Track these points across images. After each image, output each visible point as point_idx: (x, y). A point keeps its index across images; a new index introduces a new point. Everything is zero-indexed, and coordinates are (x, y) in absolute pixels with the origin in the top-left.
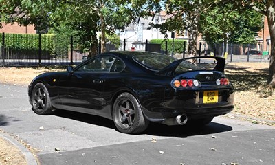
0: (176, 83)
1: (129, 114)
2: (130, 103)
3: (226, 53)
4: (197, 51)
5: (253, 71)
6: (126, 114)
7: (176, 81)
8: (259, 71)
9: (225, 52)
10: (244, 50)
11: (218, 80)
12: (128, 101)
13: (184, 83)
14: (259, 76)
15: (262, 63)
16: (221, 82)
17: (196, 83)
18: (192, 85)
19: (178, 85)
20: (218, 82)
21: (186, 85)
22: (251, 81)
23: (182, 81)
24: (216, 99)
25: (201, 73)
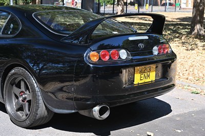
0: (93, 56)
1: (25, 99)
2: (25, 83)
3: (148, 5)
4: (124, 3)
5: (171, 20)
6: (21, 99)
7: (92, 53)
8: (175, 20)
9: (146, 3)
10: (161, 2)
11: (155, 48)
12: (23, 80)
13: (104, 56)
14: (177, 24)
15: (176, 13)
16: (159, 50)
17: (123, 54)
18: (117, 58)
19: (95, 59)
20: (155, 50)
21: (107, 58)
22: (172, 30)
23: (102, 52)
24: (152, 77)
25: (131, 38)
